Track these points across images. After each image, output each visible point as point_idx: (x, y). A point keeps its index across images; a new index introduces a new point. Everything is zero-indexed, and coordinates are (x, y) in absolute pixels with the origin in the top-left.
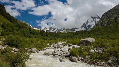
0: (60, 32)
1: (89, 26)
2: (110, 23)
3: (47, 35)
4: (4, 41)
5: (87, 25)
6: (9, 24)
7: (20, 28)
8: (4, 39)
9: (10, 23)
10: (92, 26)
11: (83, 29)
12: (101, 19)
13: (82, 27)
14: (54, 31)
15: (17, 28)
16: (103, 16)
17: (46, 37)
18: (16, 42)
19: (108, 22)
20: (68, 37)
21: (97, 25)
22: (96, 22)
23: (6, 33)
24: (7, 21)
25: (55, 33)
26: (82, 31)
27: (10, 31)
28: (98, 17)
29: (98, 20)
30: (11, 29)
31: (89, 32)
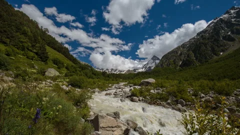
0: (122, 73)
1: (150, 67)
2: (170, 65)
3: (108, 76)
4: (67, 82)
5: (148, 67)
6: (72, 66)
7: (82, 69)
8: (68, 80)
9: (73, 64)
10: (153, 68)
11: (143, 70)
12: (161, 60)
13: (143, 69)
14: (115, 73)
15: (80, 70)
16: (163, 57)
17: (107, 78)
18: (79, 83)
19: (167, 64)
20: (129, 78)
21: (157, 66)
22: (156, 63)
23: (69, 74)
24: (71, 63)
25: (116, 74)
26: (142, 72)
27: (73, 72)
28: (158, 59)
29: (158, 61)
30: (74, 70)
31: (149, 74)
